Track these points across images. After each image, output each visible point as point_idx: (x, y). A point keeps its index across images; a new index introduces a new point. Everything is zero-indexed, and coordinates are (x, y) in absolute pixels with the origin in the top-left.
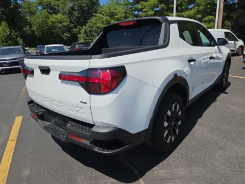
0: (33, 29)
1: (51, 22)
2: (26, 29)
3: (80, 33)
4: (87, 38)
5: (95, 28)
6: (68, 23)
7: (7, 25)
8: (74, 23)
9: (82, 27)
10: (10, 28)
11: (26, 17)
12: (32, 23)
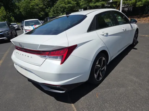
0: (20, 10)
1: (32, 6)
2: (16, 11)
3: (50, 12)
4: (55, 15)
5: (59, 8)
6: (42, 6)
7: (4, 9)
8: (46, 6)
9: (51, 8)
10: (6, 11)
11: (16, 3)
12: (19, 7)
